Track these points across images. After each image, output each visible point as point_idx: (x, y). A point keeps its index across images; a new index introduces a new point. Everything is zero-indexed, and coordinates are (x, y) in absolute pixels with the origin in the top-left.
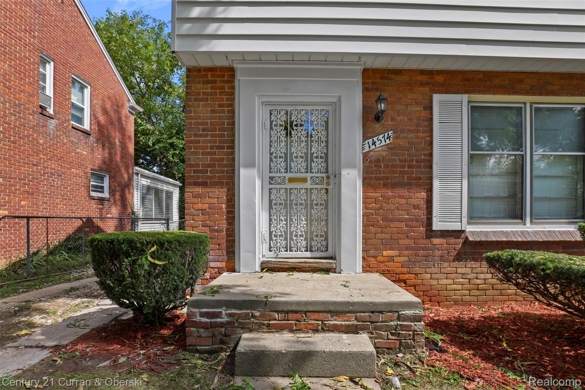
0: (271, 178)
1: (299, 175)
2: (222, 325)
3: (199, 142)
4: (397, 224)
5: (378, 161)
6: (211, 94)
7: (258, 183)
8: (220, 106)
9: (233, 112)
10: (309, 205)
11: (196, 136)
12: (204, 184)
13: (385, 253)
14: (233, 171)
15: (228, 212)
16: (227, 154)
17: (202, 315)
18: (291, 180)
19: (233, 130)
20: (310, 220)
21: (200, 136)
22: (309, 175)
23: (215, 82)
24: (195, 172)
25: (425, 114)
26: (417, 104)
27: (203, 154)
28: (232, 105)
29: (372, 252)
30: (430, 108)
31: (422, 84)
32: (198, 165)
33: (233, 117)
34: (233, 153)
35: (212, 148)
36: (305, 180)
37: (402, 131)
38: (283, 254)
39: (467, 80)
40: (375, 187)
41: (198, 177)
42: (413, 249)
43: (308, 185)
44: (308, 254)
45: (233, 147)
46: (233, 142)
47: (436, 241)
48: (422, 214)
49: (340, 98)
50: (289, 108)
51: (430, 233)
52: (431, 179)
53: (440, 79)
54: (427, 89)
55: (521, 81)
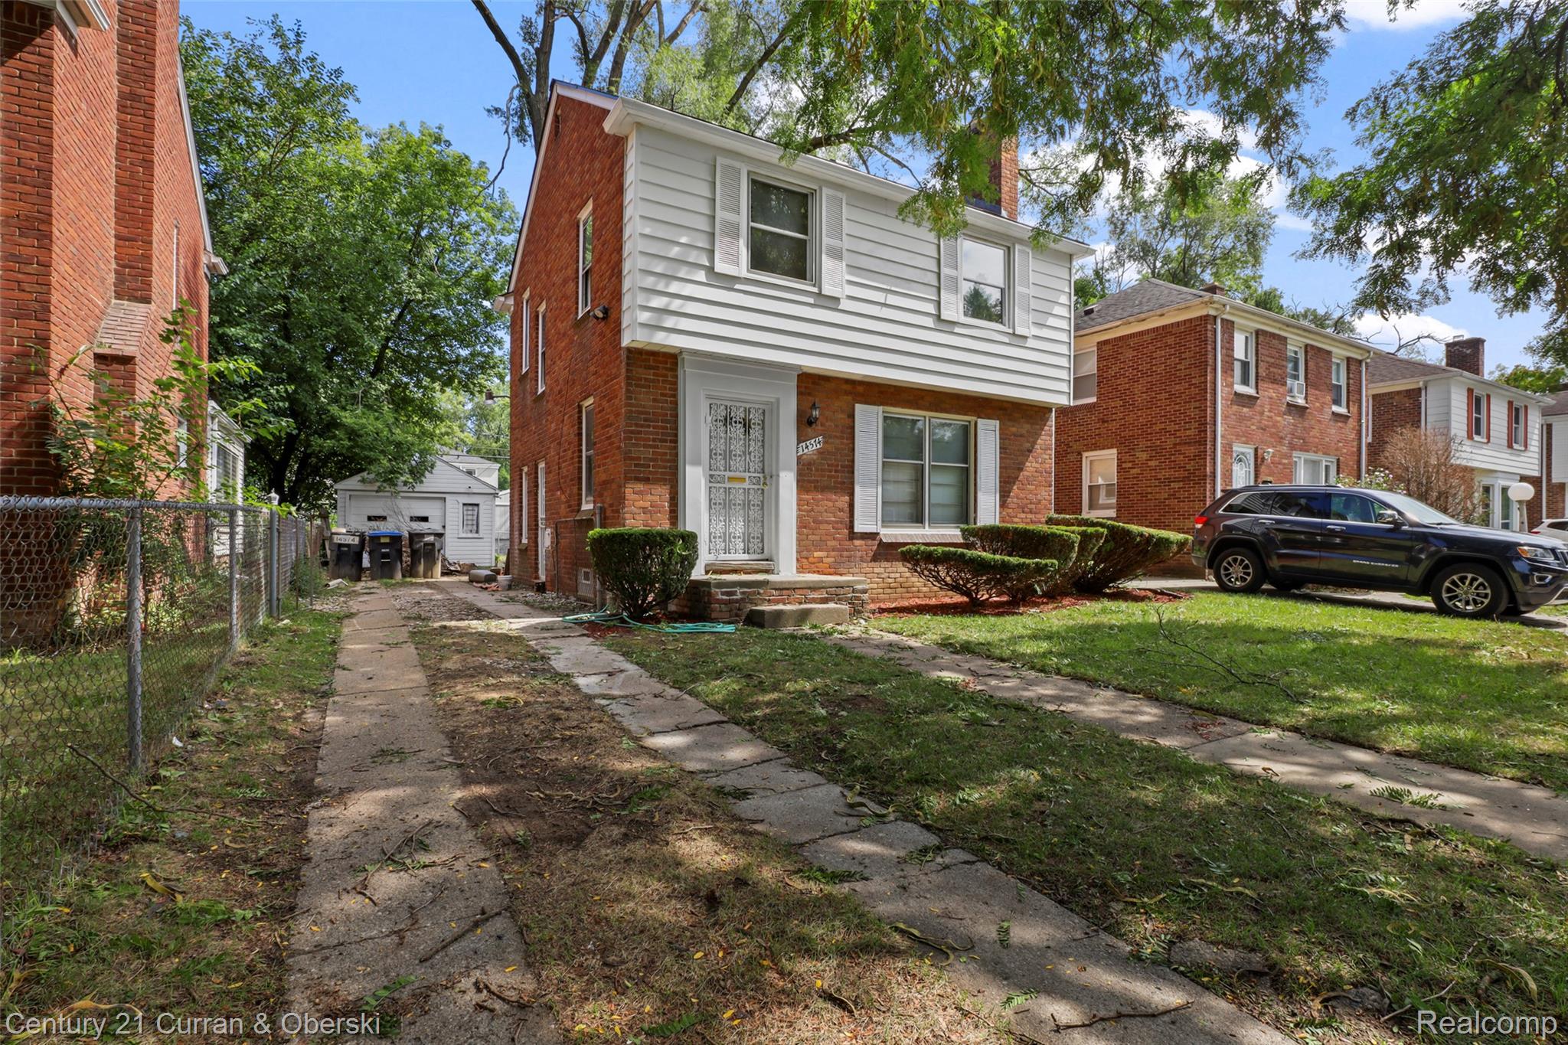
0: (711, 476)
1: (738, 474)
2: (737, 601)
3: (640, 432)
4: (825, 526)
5: (809, 464)
6: (653, 381)
7: (703, 482)
8: (663, 395)
9: (676, 403)
10: (747, 505)
11: (637, 425)
12: (646, 480)
13: (816, 554)
14: (676, 468)
15: (671, 511)
16: (670, 448)
17: (723, 594)
18: (730, 479)
19: (676, 422)
20: (748, 521)
21: (642, 426)
22: (747, 475)
23: (657, 368)
24: (636, 465)
25: (848, 421)
26: (843, 411)
27: (645, 446)
28: (675, 396)
29: (805, 554)
30: (852, 416)
31: (847, 393)
32: (639, 459)
33: (676, 408)
34: (676, 448)
35: (654, 440)
36: (743, 480)
37: (830, 437)
38: (722, 557)
39: (882, 393)
40: (807, 491)
41: (640, 472)
42: (838, 550)
43: (746, 485)
44: (746, 556)
45: (676, 442)
46: (676, 435)
47: (857, 542)
48: (845, 516)
49: (778, 400)
50: (729, 404)
51: (853, 535)
52: (853, 483)
53: (860, 389)
54: (850, 398)
55: (922, 398)
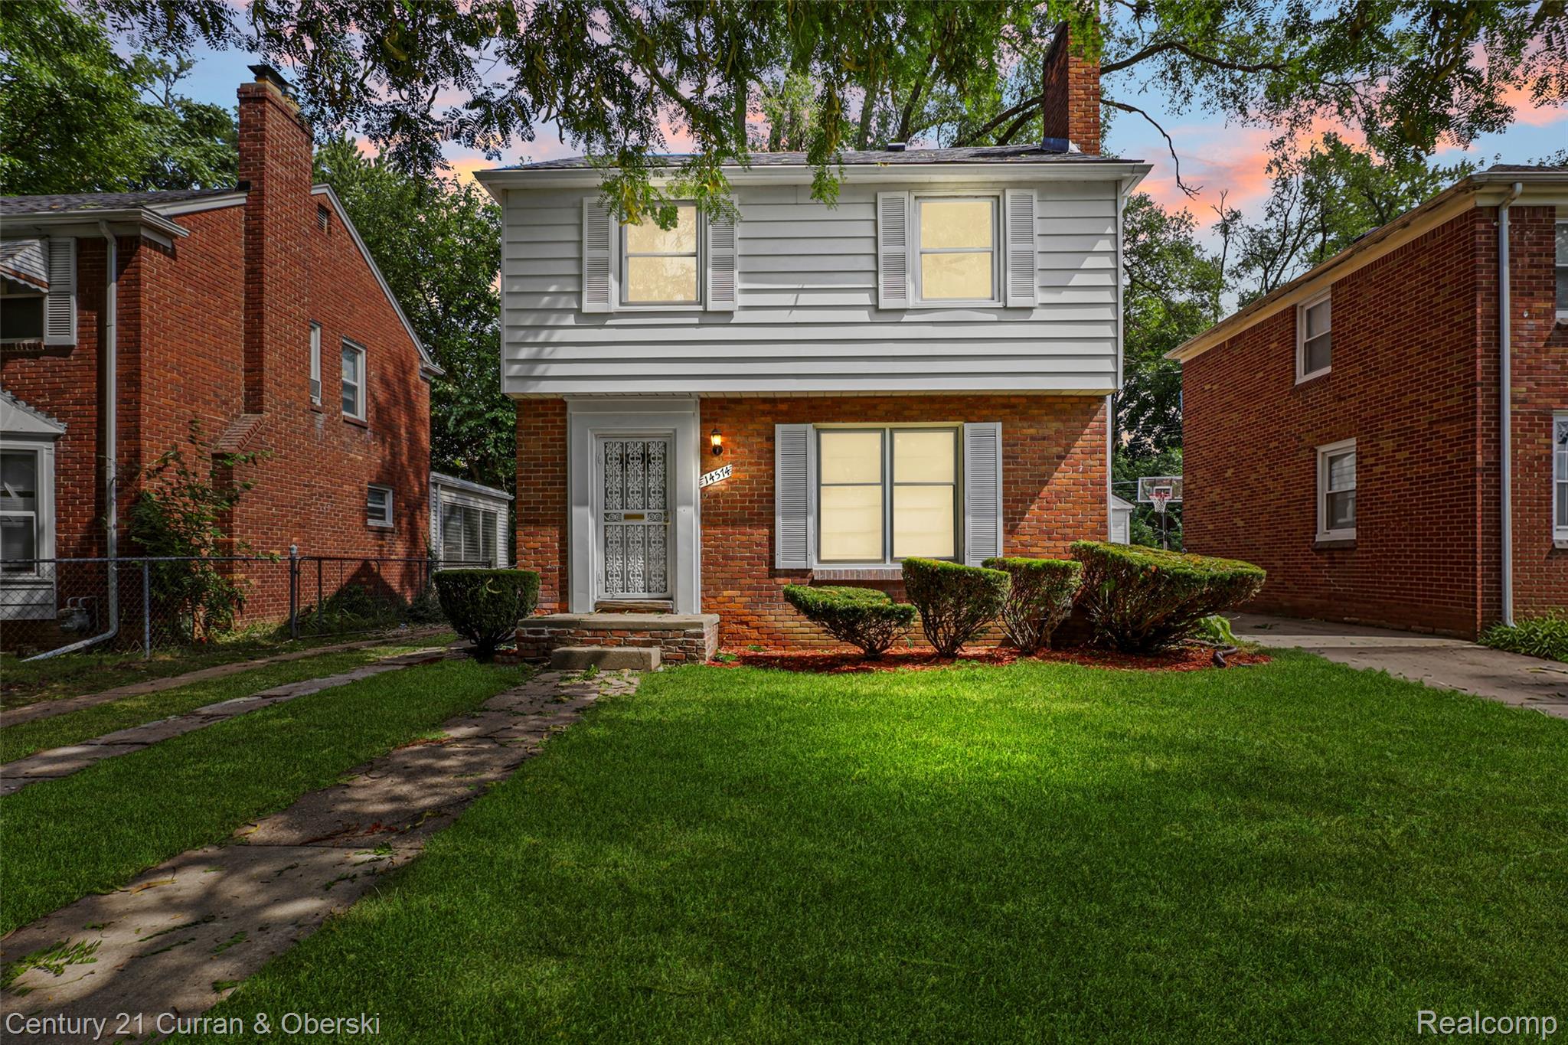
0: (607, 515)
1: (635, 511)
2: (544, 640)
3: (530, 478)
4: (738, 562)
5: (716, 496)
6: (542, 428)
7: (591, 522)
8: (552, 440)
9: (565, 446)
10: (646, 543)
11: (526, 471)
12: (536, 523)
13: (726, 593)
14: (566, 508)
15: (561, 551)
16: (559, 490)
17: (529, 632)
18: (627, 517)
19: (565, 465)
20: (647, 559)
21: (532, 471)
22: (646, 511)
23: (546, 415)
24: (526, 509)
25: (766, 445)
26: (759, 434)
27: (534, 490)
28: (564, 440)
29: (712, 592)
30: (771, 439)
31: (765, 414)
32: (529, 503)
33: (565, 452)
34: (565, 490)
35: (543, 484)
36: (641, 517)
37: (742, 464)
38: (619, 594)
39: (813, 407)
40: (715, 526)
41: (531, 515)
42: (755, 589)
43: (645, 522)
44: (646, 595)
45: (565, 484)
46: (565, 477)
47: (780, 580)
48: (766, 550)
49: (675, 430)
50: (624, 441)
51: (773, 573)
52: (773, 514)
53: (784, 407)
54: (769, 419)
55: (874, 407)
